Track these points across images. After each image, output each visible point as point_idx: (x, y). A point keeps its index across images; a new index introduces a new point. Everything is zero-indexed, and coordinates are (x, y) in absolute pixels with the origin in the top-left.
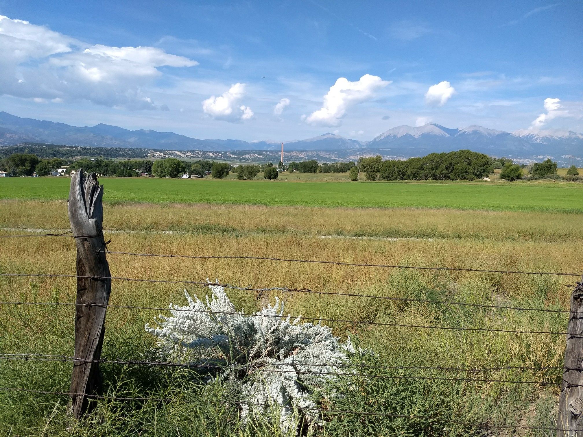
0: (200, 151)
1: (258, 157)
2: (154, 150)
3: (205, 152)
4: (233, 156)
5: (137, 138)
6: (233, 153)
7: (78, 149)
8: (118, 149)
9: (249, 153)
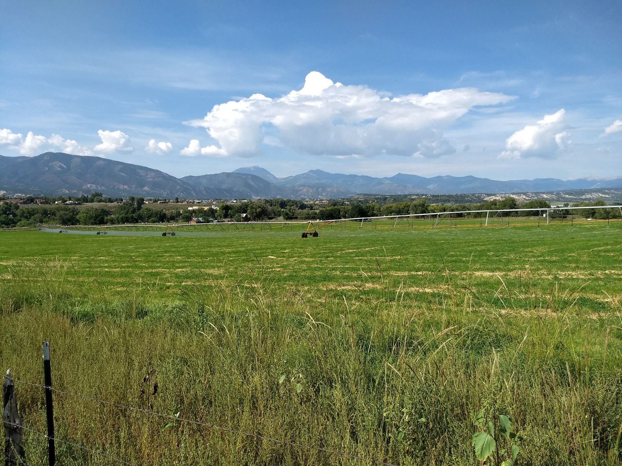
0: (532, 193)
1: (602, 197)
2: (486, 194)
3: (537, 194)
4: (570, 197)
5: (436, 185)
6: (570, 194)
7: (427, 197)
8: (463, 195)
9: (591, 191)
